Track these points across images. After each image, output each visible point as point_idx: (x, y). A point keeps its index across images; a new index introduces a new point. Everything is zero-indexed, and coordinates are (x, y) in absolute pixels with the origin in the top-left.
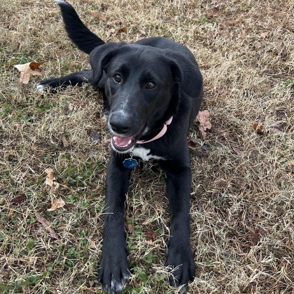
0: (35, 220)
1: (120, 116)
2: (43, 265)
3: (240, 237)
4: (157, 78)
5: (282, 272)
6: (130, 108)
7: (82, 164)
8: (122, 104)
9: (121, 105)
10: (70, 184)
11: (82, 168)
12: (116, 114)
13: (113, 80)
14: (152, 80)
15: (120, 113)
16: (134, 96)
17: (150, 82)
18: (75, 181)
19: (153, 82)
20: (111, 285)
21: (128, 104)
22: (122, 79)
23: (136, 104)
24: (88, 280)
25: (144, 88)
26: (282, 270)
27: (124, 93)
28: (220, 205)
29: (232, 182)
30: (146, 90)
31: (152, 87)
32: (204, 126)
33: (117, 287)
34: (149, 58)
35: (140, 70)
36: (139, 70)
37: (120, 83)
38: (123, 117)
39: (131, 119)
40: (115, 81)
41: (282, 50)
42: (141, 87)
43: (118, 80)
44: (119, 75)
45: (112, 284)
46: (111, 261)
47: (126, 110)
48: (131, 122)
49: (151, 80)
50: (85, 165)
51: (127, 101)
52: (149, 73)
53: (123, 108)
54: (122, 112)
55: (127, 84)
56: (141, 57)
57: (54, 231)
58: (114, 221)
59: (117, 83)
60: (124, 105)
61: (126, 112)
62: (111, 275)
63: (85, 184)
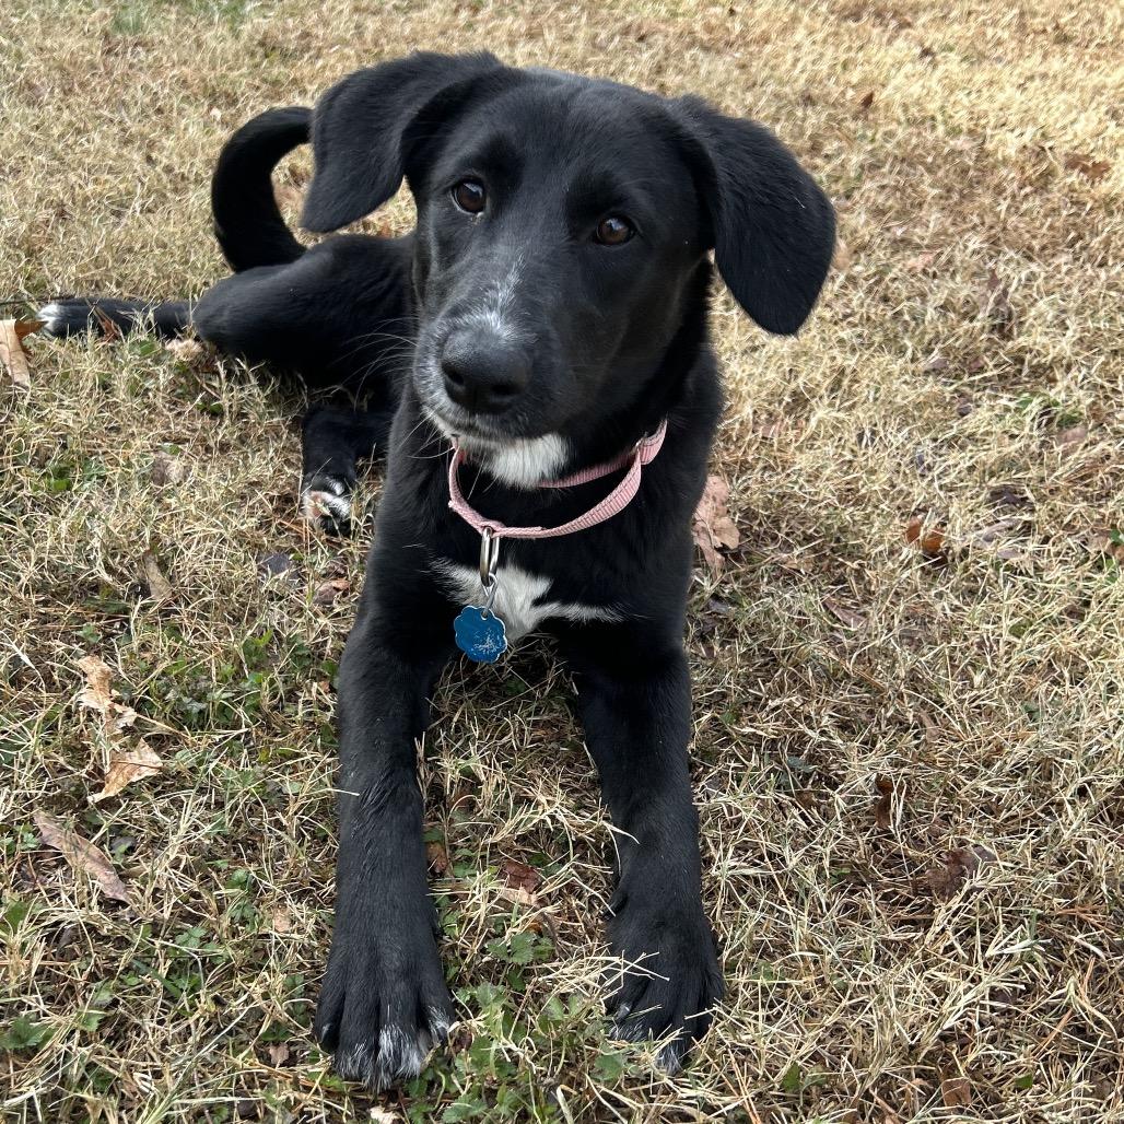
0: (36, 840)
1: (482, 332)
2: (73, 993)
3: (887, 887)
4: (641, 199)
5: (1072, 992)
6: (525, 309)
7: (227, 653)
8: (492, 287)
9: (490, 293)
10: (180, 718)
11: (228, 668)
12: (468, 327)
13: (451, 205)
14: (620, 209)
15: (487, 324)
16: (543, 265)
17: (613, 216)
18: (203, 706)
19: (623, 219)
20: (377, 1047)
21: (518, 290)
22: (488, 200)
23: (549, 298)
24: (266, 1043)
25: (584, 237)
26: (1072, 987)
27: (502, 250)
28: (796, 786)
29: (837, 710)
30: (591, 249)
31: (618, 238)
32: (711, 532)
33: (404, 1056)
34: (605, 113)
35: (568, 162)
36: (562, 163)
37: (480, 214)
38: (498, 338)
39: (529, 350)
40: (459, 209)
41: (991, 300)
42: (574, 233)
43: (472, 205)
44: (476, 182)
45: (386, 1041)
46: (377, 961)
47: (510, 314)
48: (531, 364)
49: (613, 209)
50: (242, 657)
51: (513, 278)
52: (607, 175)
53: (495, 301)
54: (493, 320)
55: (512, 216)
56: (573, 112)
57: (114, 877)
58: (387, 814)
59: (467, 217)
60: (504, 295)
61: (508, 323)
62: (377, 1009)
63: (245, 718)
